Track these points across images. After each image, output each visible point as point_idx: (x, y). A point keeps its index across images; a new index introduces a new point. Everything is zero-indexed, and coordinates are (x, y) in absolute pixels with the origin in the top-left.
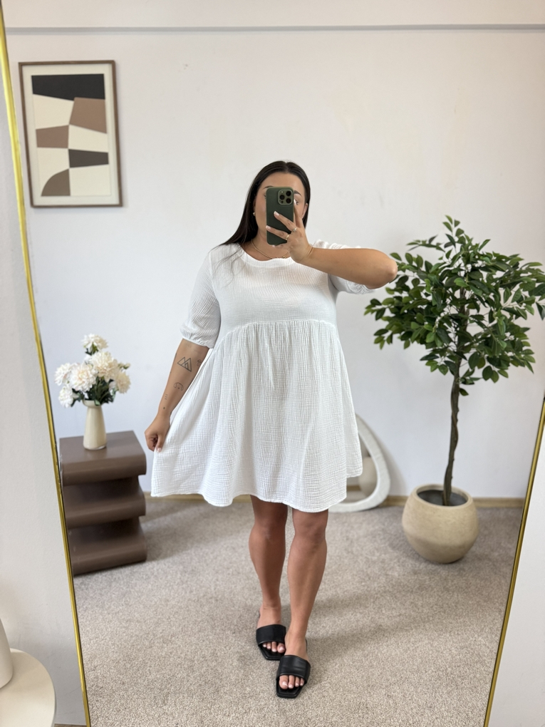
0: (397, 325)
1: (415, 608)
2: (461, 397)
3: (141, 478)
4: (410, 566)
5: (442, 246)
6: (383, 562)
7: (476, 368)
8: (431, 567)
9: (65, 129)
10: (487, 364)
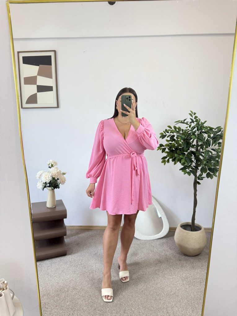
0: (170, 155)
1: (179, 275)
2: (198, 185)
3: (65, 220)
4: (178, 257)
5: (189, 123)
6: (166, 256)
7: (204, 173)
8: (186, 257)
9: (36, 77)
10: (208, 171)
